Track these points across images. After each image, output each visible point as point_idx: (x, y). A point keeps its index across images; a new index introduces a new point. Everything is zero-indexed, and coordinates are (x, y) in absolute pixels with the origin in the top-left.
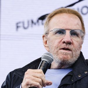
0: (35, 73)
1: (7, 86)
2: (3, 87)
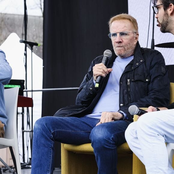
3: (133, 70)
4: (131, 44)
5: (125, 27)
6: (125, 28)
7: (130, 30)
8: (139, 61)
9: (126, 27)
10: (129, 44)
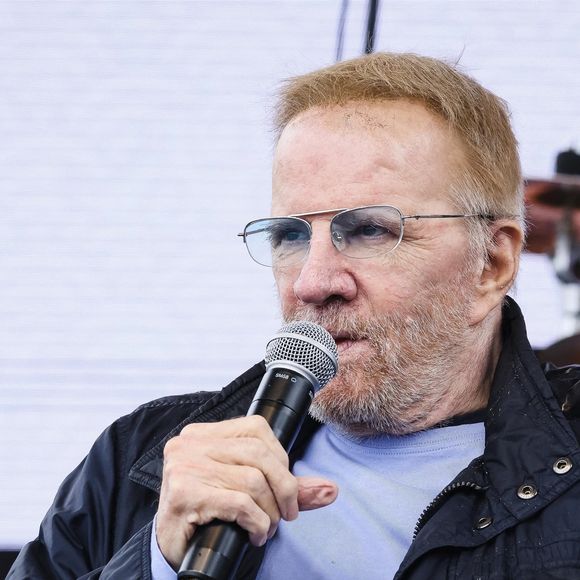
0: (227, 437)
1: (89, 519)
2: (67, 520)
3: (491, 543)
4: (437, 315)
5: (382, 163)
6: (384, 178)
7: (427, 195)
8: (540, 466)
9: (392, 167)
10: (415, 313)
